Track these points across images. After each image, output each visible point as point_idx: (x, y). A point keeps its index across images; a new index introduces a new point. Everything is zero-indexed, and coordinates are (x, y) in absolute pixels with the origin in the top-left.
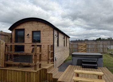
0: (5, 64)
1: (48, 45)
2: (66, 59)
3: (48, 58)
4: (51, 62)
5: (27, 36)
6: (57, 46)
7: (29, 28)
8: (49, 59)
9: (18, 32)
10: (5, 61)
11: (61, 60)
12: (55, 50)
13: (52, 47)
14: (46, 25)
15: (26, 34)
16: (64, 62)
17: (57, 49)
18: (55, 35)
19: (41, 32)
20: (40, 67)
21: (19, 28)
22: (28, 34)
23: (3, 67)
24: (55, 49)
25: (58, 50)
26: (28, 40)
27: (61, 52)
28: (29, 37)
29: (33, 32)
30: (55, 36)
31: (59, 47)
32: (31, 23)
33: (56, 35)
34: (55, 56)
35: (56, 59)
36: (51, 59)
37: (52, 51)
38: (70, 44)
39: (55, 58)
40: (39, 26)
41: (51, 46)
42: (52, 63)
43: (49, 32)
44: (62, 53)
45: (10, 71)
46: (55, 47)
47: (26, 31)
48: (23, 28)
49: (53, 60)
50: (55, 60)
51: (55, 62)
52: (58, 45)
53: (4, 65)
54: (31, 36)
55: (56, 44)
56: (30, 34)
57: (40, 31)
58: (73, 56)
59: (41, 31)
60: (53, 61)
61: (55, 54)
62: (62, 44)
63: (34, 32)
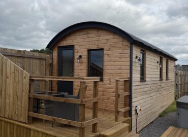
0: (28, 116)
1: (117, 81)
2: (164, 109)
3: (116, 108)
4: (125, 117)
5: (78, 59)
6: (140, 82)
7: (81, 44)
8: (118, 112)
9: (64, 51)
10: (29, 111)
11: (150, 112)
12: (133, 91)
13: (128, 84)
14: (116, 36)
15: (77, 56)
16: (160, 116)
17: (139, 87)
18: (134, 56)
19: (105, 52)
20: (94, 130)
21: (64, 45)
22: (80, 57)
23: (25, 123)
24: (133, 88)
25: (141, 90)
26: (81, 68)
27: (152, 94)
28: (81, 63)
29: (89, 51)
30: (134, 60)
31: (146, 83)
32: (85, 33)
33: (136, 57)
34: (134, 104)
35: (136, 110)
36: (123, 110)
37: (127, 93)
38: (176, 74)
39: (133, 109)
40: (101, 38)
41: (125, 81)
42: (127, 118)
43: (120, 51)
44: (154, 97)
45: (36, 133)
46: (133, 84)
47: (76, 51)
48: (71, 44)
49: (129, 113)
50: (133, 112)
51: (134, 117)
52: (143, 79)
53: (28, 119)
54: (85, 60)
55: (136, 76)
56: (85, 55)
57: (102, 49)
58: (179, 105)
59: (105, 49)
60: (130, 115)
61: (133, 100)
62: (154, 76)
63: (92, 52)
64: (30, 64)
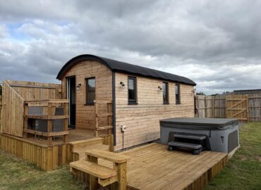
6: (129, 104)
13: (110, 106)
17: (127, 109)
19: (96, 80)
22: (80, 85)
25: (131, 112)
28: (80, 90)
29: (86, 80)
31: (138, 106)
33: (121, 83)
35: (122, 129)
36: (102, 128)
37: (110, 114)
39: (118, 128)
40: (93, 68)
41: (108, 104)
43: (106, 79)
46: (117, 106)
47: (77, 80)
48: (74, 75)
52: (136, 102)
56: (83, 83)
59: (96, 77)
62: (152, 100)
64: (40, 93)
